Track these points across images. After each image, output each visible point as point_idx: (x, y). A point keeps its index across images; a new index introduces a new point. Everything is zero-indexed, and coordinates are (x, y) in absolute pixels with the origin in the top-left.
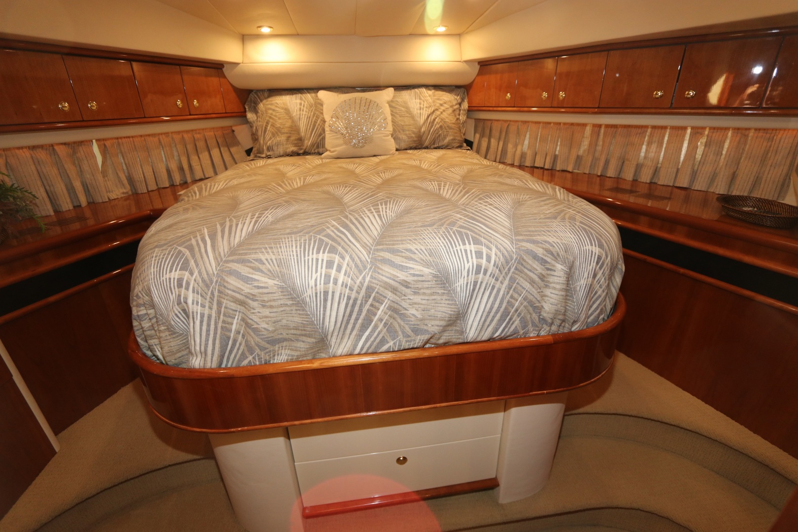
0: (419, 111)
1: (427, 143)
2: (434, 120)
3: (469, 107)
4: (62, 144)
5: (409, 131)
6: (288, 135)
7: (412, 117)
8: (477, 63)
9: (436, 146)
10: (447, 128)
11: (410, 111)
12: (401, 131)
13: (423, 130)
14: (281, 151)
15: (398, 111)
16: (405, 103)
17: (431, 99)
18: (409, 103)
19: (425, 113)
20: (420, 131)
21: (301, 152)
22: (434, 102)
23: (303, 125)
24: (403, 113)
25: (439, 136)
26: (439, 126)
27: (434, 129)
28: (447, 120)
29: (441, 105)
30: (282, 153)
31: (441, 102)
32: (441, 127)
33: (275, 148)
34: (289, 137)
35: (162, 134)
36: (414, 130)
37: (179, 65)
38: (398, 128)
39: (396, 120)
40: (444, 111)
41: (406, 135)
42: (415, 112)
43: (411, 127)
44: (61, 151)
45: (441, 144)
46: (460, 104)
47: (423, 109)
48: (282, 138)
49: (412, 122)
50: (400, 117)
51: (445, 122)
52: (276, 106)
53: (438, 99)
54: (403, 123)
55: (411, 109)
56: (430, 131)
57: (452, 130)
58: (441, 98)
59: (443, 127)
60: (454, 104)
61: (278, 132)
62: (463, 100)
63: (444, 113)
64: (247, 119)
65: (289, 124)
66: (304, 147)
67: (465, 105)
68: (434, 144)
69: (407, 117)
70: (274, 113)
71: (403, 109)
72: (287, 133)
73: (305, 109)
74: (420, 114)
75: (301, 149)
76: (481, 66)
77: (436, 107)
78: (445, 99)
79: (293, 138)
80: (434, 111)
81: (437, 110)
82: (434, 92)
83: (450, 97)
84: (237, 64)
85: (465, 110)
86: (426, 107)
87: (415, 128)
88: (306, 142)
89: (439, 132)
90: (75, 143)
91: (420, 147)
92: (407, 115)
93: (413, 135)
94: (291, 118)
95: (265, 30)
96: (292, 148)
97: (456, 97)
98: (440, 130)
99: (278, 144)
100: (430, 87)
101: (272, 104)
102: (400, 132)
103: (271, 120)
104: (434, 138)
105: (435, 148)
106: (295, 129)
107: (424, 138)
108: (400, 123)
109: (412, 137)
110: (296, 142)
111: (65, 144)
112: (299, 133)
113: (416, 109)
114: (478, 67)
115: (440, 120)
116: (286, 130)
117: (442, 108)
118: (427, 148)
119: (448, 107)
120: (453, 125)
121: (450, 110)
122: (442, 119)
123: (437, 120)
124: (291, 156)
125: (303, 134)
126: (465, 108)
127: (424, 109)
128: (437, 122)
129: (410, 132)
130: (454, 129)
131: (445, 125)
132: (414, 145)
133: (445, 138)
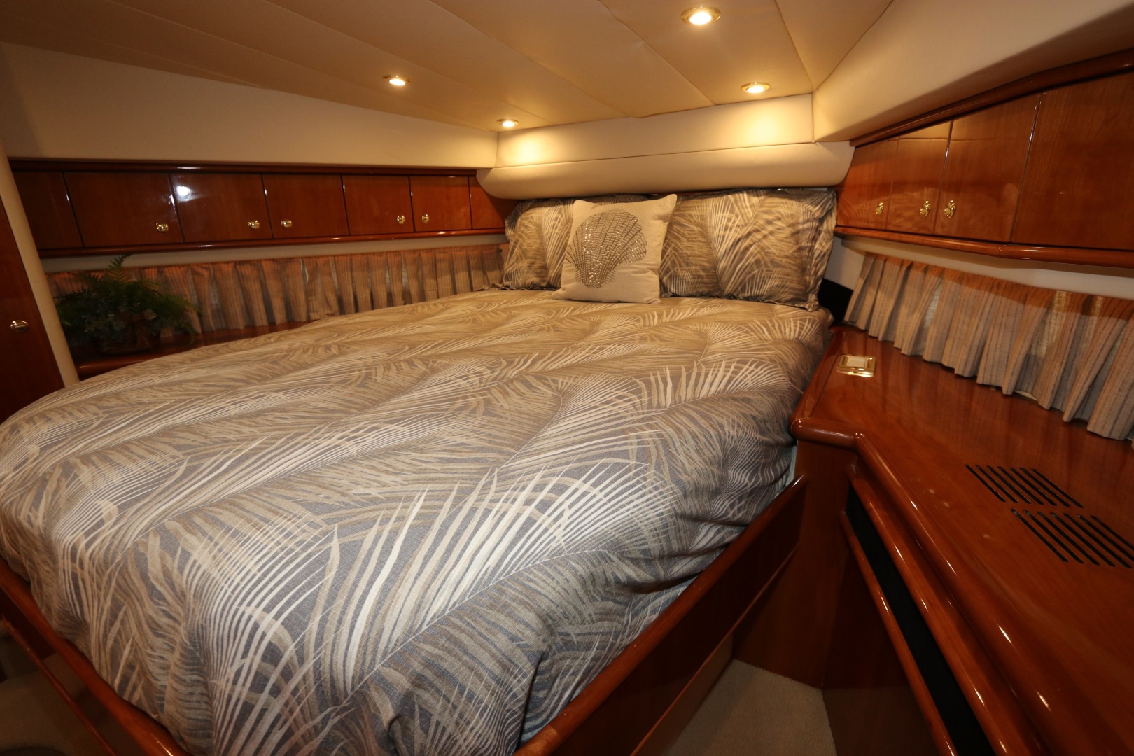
0: (722, 233)
1: (728, 289)
2: (747, 249)
3: (837, 226)
4: (270, 260)
5: (696, 265)
6: (532, 260)
7: (708, 242)
8: (848, 143)
9: (746, 295)
10: (769, 265)
11: (707, 233)
12: (683, 265)
13: (722, 265)
14: (520, 281)
15: (686, 232)
16: (703, 218)
17: (753, 212)
18: (709, 219)
19: (732, 236)
20: (715, 268)
21: (544, 285)
22: (756, 217)
23: (550, 249)
24: (694, 236)
25: (753, 277)
26: (753, 260)
27: (744, 264)
28: (773, 250)
29: (769, 222)
30: (521, 284)
31: (770, 217)
32: (758, 262)
33: (514, 277)
34: (533, 263)
35: (391, 252)
36: (706, 264)
37: (408, 175)
38: (680, 259)
39: (680, 246)
40: (771, 233)
41: (690, 271)
42: (715, 235)
43: (702, 259)
44: (267, 267)
45: (755, 292)
46: (821, 220)
47: (731, 229)
48: (524, 264)
49: (705, 250)
50: (688, 241)
51: (767, 253)
52: (530, 222)
53: (766, 212)
54: (689, 253)
55: (710, 230)
56: (735, 268)
57: (778, 269)
58: (774, 210)
59: (763, 262)
60: (801, 220)
61: (524, 255)
62: (829, 213)
63: (771, 237)
64: (506, 237)
65: (536, 246)
66: (548, 279)
67: (831, 223)
68: (743, 290)
69: (699, 241)
70: (526, 231)
71: (696, 228)
72: (531, 258)
73: (559, 226)
74: (724, 237)
75: (544, 281)
76: (857, 147)
77: (756, 227)
78: (782, 211)
79: (537, 265)
80: (749, 234)
81: (757, 231)
82: (764, 200)
83: (795, 207)
84: (489, 169)
85: (829, 232)
86: (738, 226)
87: (708, 262)
88: (551, 271)
89: (753, 270)
90: (283, 259)
91: (717, 294)
92: (700, 239)
93: (703, 273)
94: (541, 237)
95: (508, 124)
96: (533, 279)
97: (810, 208)
98: (755, 267)
99: (518, 272)
100: (762, 192)
101: (526, 219)
102: (681, 266)
103: (521, 240)
104: (742, 281)
105: (747, 299)
106: (541, 253)
107: (724, 279)
108: (685, 251)
109: (699, 276)
110: (539, 271)
111: (272, 260)
112: (544, 259)
113: (718, 230)
114: (848, 151)
115: (758, 249)
116: (530, 254)
117: (770, 228)
118: (731, 297)
119: (784, 225)
120: (784, 260)
121: (788, 232)
122: (762, 249)
123: (752, 249)
124: (532, 289)
125: (548, 261)
126: (830, 229)
127: (733, 230)
128: (752, 254)
129: (698, 268)
130: (784, 267)
131: (766, 258)
132: (705, 290)
133: (763, 282)
